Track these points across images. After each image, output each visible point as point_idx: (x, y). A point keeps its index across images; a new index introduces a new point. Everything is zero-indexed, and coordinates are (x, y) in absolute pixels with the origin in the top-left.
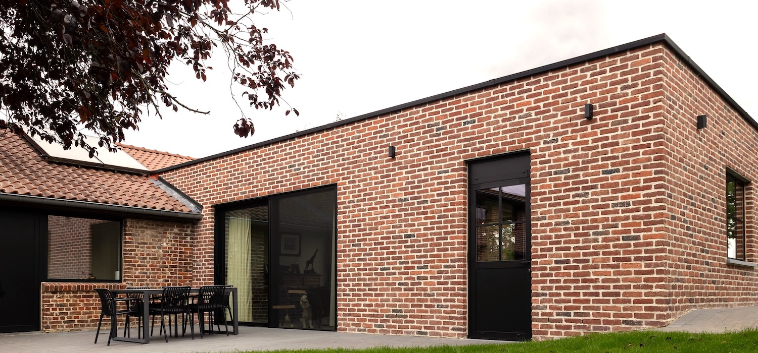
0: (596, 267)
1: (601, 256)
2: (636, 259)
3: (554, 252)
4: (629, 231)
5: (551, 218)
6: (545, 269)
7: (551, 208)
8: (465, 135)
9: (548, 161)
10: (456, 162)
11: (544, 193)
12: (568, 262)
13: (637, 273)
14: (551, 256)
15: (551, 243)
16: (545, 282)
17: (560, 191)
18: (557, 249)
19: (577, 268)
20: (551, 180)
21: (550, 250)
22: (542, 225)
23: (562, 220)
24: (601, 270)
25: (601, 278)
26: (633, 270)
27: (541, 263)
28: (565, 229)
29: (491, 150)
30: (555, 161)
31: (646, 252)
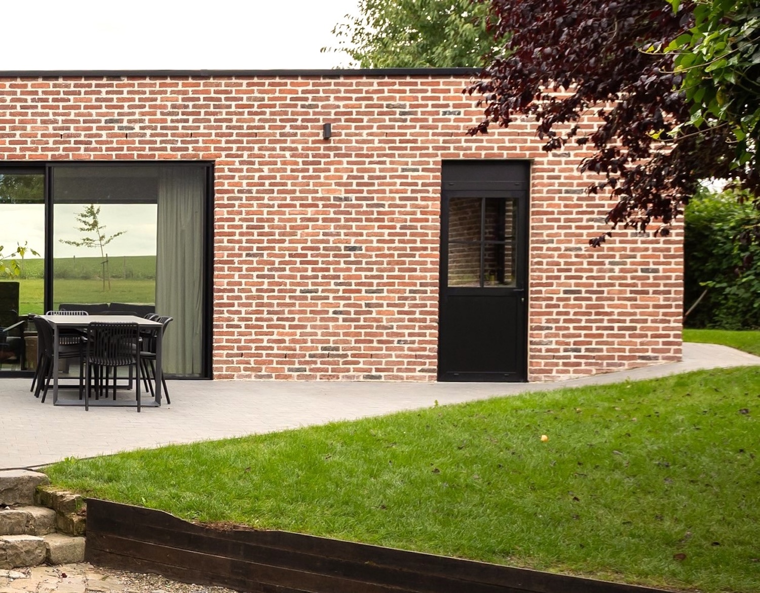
0: (612, 299)
1: (617, 288)
2: (655, 292)
3: (563, 280)
4: (648, 263)
5: (559, 242)
6: (551, 299)
7: (560, 231)
8: (444, 127)
9: (558, 177)
10: (431, 160)
11: (552, 213)
12: (579, 292)
13: (655, 306)
14: (559, 285)
15: (559, 270)
16: (550, 313)
17: (571, 213)
18: (567, 278)
19: (590, 299)
20: (560, 199)
21: (558, 278)
22: (548, 249)
23: (573, 245)
24: (616, 302)
25: (616, 311)
26: (651, 303)
27: (546, 292)
28: (577, 256)
29: (483, 153)
30: (566, 178)
31: (665, 285)
